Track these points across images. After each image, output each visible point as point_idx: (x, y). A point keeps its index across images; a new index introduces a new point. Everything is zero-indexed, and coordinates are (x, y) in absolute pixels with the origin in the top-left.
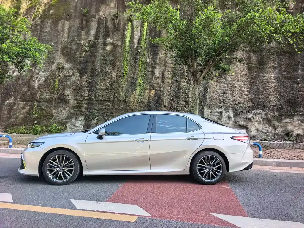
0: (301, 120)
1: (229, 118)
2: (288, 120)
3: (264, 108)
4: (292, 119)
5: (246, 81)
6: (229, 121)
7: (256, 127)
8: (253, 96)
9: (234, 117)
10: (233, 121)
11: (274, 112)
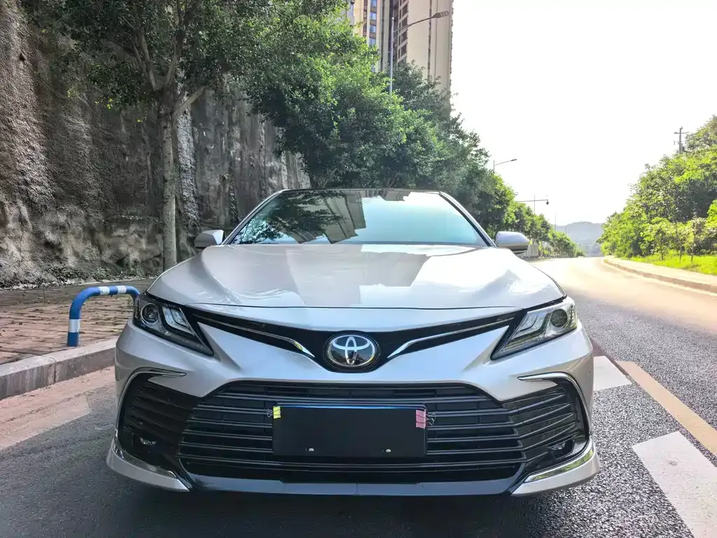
0: (138, 231)
1: (22, 221)
2: (121, 232)
3: (80, 200)
4: (126, 230)
5: (35, 123)
6: (22, 230)
7: (73, 248)
8: (56, 169)
9: (31, 220)
10: (31, 230)
11: (97, 212)
